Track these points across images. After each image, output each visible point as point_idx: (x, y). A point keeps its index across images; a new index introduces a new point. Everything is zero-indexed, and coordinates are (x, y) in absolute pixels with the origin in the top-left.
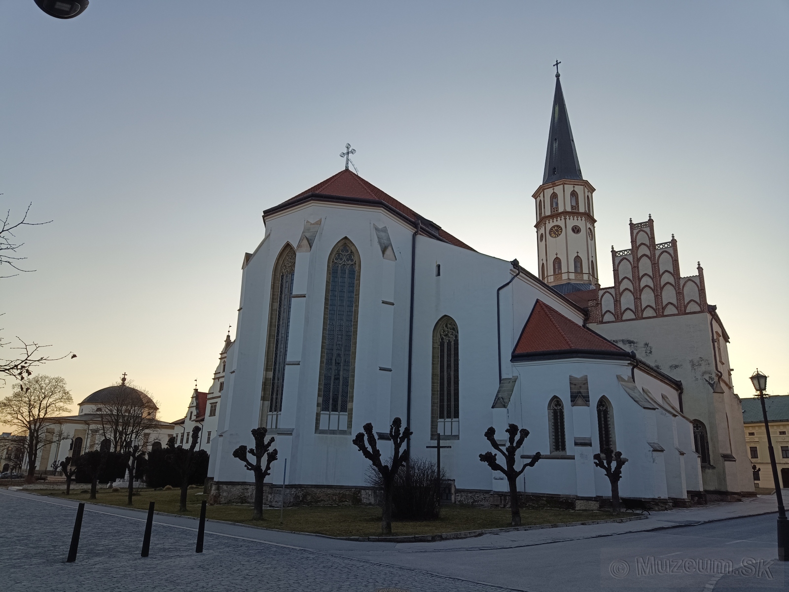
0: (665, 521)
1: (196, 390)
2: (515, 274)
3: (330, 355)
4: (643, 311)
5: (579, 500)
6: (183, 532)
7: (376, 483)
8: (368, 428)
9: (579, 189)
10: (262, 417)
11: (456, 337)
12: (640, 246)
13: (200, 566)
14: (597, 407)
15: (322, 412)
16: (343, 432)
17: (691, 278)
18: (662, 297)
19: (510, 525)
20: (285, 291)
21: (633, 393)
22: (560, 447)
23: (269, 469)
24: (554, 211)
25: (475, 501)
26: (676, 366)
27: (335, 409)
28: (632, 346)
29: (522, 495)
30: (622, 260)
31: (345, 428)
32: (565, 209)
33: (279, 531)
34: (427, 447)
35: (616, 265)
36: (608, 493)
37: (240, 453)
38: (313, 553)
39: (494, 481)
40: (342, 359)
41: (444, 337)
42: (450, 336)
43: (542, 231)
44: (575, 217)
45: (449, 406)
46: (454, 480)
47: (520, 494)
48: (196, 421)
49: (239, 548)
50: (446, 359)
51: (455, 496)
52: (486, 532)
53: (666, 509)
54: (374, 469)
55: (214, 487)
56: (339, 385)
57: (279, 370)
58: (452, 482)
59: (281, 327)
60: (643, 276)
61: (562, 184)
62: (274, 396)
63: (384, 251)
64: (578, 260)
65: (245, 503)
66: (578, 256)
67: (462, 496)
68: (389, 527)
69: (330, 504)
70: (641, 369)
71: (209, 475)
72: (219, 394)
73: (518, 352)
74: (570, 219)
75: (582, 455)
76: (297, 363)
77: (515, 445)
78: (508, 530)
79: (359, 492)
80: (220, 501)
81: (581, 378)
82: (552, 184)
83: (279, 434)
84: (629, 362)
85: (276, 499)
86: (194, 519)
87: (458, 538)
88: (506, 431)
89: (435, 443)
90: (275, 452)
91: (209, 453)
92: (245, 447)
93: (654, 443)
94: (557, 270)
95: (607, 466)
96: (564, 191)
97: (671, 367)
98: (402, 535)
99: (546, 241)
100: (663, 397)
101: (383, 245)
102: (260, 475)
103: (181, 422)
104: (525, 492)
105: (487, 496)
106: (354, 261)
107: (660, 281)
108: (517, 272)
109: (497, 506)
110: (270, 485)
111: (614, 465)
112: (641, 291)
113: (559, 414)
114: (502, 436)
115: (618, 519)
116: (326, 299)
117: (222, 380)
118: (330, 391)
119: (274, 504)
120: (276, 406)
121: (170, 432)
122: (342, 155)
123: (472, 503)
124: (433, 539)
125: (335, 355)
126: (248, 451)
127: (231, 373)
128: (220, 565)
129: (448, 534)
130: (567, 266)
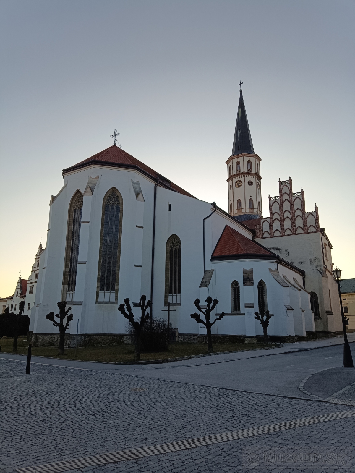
0: (292, 348)
1: (20, 278)
2: (213, 211)
3: (105, 257)
4: (285, 231)
5: (246, 337)
6: (17, 363)
7: (132, 331)
8: (127, 301)
9: (252, 159)
10: (63, 295)
11: (180, 247)
12: (284, 194)
13: (29, 381)
14: (258, 286)
15: (100, 291)
16: (113, 303)
17: (311, 213)
18: (295, 223)
19: (207, 352)
20: (77, 219)
21: (277, 278)
22: (237, 309)
23: (68, 325)
24: (238, 172)
25: (189, 340)
26: (302, 262)
27: (108, 290)
28: (279, 251)
29: (215, 336)
30: (274, 202)
31: (114, 300)
32: (244, 171)
33: (74, 361)
34: (162, 310)
35: (271, 205)
36: (262, 333)
37: (50, 317)
38: (94, 372)
39: (200, 328)
40: (112, 260)
41: (173, 247)
42: (176, 246)
43: (231, 183)
44: (250, 175)
45: (175, 287)
46: (178, 329)
47: (214, 335)
48: (21, 297)
49: (51, 371)
50: (173, 260)
51: (178, 338)
52: (193, 357)
53: (294, 342)
54: (130, 324)
55: (33, 337)
56: (110, 275)
57: (73, 267)
58: (176, 330)
59: (74, 241)
60: (285, 211)
61: (243, 156)
62: (71, 282)
63: (137, 196)
64: (251, 201)
65: (53, 346)
66: (251, 199)
67: (182, 338)
68: (138, 356)
69: (105, 345)
70: (282, 265)
71: (30, 329)
72: (36, 280)
73: (215, 255)
74: (247, 177)
75: (248, 313)
76: (84, 263)
77: (210, 308)
78: (205, 355)
79: (122, 337)
80: (37, 345)
81: (249, 270)
82: (237, 156)
83: (74, 305)
84: (276, 261)
85: (72, 343)
86: (23, 355)
87: (177, 361)
88: (206, 301)
89: (167, 308)
90: (72, 315)
91: (29, 316)
92: (53, 313)
93: (288, 306)
94: (239, 207)
95: (261, 319)
96: (244, 160)
97: (299, 263)
98: (146, 360)
99: (233, 190)
100: (294, 280)
101: (137, 192)
102: (63, 329)
103: (11, 298)
104: (217, 334)
105: (196, 337)
106: (119, 201)
107: (294, 214)
108: (215, 209)
109: (201, 342)
110: (68, 334)
111: (265, 318)
112: (284, 220)
113: (237, 290)
114: (203, 303)
115: (266, 348)
116: (102, 224)
117: (37, 272)
118: (104, 279)
119: (71, 345)
120: (72, 288)
121: (4, 303)
122: (111, 137)
123: (188, 341)
124: (163, 362)
125: (108, 258)
126: (55, 316)
127: (44, 268)
128: (40, 380)
129: (172, 359)
130: (245, 204)
